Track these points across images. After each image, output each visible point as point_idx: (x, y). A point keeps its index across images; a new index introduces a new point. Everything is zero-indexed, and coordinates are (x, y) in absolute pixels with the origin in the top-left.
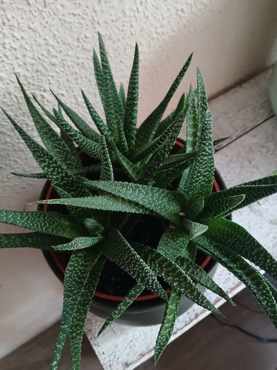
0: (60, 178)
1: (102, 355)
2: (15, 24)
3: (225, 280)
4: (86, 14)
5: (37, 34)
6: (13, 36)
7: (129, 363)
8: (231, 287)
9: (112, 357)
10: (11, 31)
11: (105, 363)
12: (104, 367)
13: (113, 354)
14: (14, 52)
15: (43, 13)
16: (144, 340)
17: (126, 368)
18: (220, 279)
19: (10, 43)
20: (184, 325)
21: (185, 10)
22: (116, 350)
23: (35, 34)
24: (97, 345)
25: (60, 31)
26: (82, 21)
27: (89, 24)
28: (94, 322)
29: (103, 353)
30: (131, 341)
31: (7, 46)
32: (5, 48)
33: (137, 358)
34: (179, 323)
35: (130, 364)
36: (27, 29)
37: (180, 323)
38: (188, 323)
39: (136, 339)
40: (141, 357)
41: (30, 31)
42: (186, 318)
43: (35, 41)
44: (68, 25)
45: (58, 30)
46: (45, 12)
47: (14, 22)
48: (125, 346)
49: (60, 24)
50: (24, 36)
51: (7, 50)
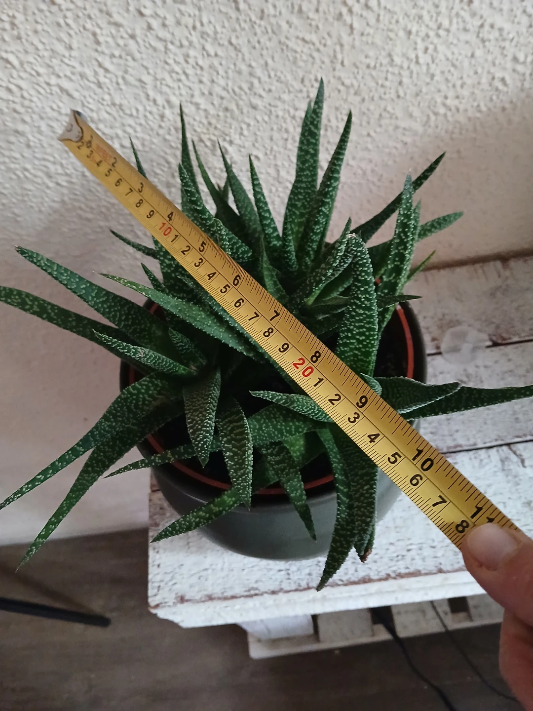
0: (174, 266)
1: (156, 567)
2: (211, 33)
3: (395, 555)
4: (325, 45)
5: (240, 55)
6: (204, 49)
7: (186, 598)
8: (399, 571)
9: (168, 577)
10: (202, 41)
11: (153, 580)
12: (150, 584)
13: (172, 574)
14: (199, 72)
15: (256, 26)
16: (223, 578)
17: (178, 602)
19: (196, 57)
20: (294, 588)
22: (177, 570)
23: (237, 55)
24: (156, 550)
25: (276, 59)
26: (316, 54)
27: (327, 60)
29: (159, 566)
30: (206, 570)
31: (191, 61)
32: (187, 62)
33: (201, 598)
34: (289, 581)
35: (188, 601)
36: (226, 43)
37: (289, 583)
38: (301, 588)
39: (213, 570)
40: (208, 599)
41: (231, 48)
42: (303, 580)
43: (235, 65)
44: (290, 55)
45: (273, 58)
46: (260, 26)
47: (209, 30)
48: (193, 572)
49: (279, 50)
50: (220, 53)
51: (190, 66)
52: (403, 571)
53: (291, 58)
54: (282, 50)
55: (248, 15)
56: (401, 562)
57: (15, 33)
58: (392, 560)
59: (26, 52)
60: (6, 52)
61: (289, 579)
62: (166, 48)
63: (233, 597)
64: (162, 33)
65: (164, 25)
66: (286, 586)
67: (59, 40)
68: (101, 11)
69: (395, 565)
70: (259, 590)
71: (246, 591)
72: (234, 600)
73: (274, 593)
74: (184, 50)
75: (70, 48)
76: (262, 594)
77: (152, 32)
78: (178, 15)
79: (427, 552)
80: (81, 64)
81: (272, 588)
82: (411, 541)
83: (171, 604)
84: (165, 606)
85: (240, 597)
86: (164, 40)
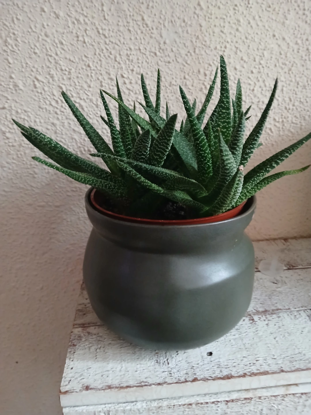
1: (69, 369)
3: (248, 363)
8: (252, 372)
9: (78, 375)
11: (66, 377)
12: (63, 379)
13: (81, 373)
15: (167, 89)
16: (121, 376)
17: (84, 390)
18: (242, 360)
20: (175, 382)
22: (86, 371)
24: (71, 360)
25: (174, 106)
28: (83, 340)
29: (72, 368)
30: (108, 371)
33: (102, 387)
35: (91, 389)
37: (172, 379)
38: (181, 382)
39: (113, 371)
40: (107, 388)
42: (181, 377)
45: (173, 105)
46: (169, 89)
48: (97, 373)
49: (176, 101)
52: (256, 371)
53: (180, 106)
54: (177, 101)
55: (165, 84)
56: (253, 367)
57: (69, 76)
58: (246, 366)
59: (71, 85)
60: (62, 84)
61: (171, 376)
62: (129, 93)
63: (128, 387)
64: (129, 86)
65: (131, 83)
66: (168, 380)
67: (86, 82)
68: (107, 72)
69: (249, 369)
70: (148, 383)
71: (137, 383)
72: (129, 389)
73: (159, 384)
74: (136, 96)
75: (90, 87)
76: (150, 385)
77: (125, 85)
78: (137, 79)
79: (270, 361)
80: (92, 95)
81: (158, 382)
82: (258, 356)
83: (78, 390)
84: (73, 392)
85: (133, 387)
86: (129, 90)
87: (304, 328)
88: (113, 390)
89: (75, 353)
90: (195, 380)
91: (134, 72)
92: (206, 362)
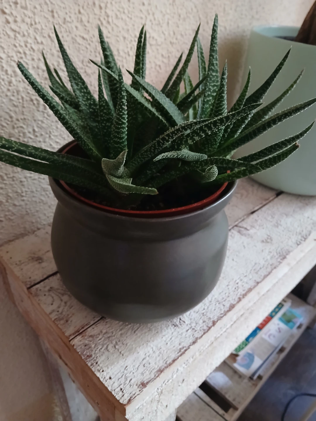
1: (109, 380)
2: (40, 28)
3: (234, 289)
4: (92, 42)
5: (53, 44)
6: (36, 39)
7: (145, 382)
8: (242, 294)
9: (122, 380)
10: (35, 34)
11: (114, 389)
12: (113, 393)
13: (124, 376)
14: (32, 53)
15: (61, 27)
16: (159, 356)
17: (142, 388)
18: (228, 289)
19: (31, 44)
20: (203, 333)
21: (162, 67)
22: (126, 372)
23: (52, 44)
24: (101, 371)
25: (71, 48)
26: (88, 46)
27: (93, 51)
28: (93, 346)
29: (110, 378)
30: (144, 359)
31: (29, 46)
32: (26, 46)
33: (155, 375)
34: (197, 332)
35: (147, 383)
36: (47, 36)
37: (198, 332)
38: (206, 331)
39: (149, 356)
40: (159, 373)
41: (49, 39)
42: (203, 326)
43: (51, 50)
44: (77, 45)
46: (63, 27)
47: (38, 26)
48: (137, 366)
50: (44, 42)
51: (27, 49)
52: (244, 292)
54: (73, 42)
56: (239, 290)
58: (234, 291)
61: (196, 331)
62: (15, 36)
63: (174, 361)
64: (14, 26)
65: (15, 21)
66: (197, 335)
69: (238, 293)
70: (186, 347)
71: (178, 353)
72: (176, 362)
73: (194, 343)
74: (25, 39)
76: (189, 348)
77: (8, 25)
78: (23, 16)
79: (245, 280)
81: (191, 341)
82: (234, 280)
83: (139, 392)
84: (135, 397)
85: (178, 358)
86: (15, 31)
87: (243, 243)
88: (165, 371)
89: (99, 363)
90: (214, 323)
91: (19, 6)
92: (208, 304)
